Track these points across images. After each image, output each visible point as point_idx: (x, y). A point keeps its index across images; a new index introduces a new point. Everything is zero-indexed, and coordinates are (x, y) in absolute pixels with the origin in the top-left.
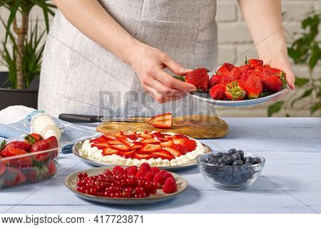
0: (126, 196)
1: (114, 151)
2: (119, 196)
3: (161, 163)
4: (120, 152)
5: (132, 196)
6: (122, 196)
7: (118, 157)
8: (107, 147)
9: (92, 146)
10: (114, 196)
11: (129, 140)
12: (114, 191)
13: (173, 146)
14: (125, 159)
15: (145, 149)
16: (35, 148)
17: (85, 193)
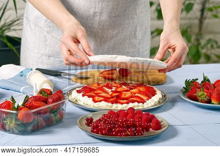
0: (131, 135)
1: (101, 99)
2: (125, 135)
3: (138, 106)
4: (106, 100)
6: (128, 135)
7: (107, 103)
8: (95, 96)
9: (83, 96)
10: (121, 136)
11: (107, 89)
12: (120, 132)
13: (140, 92)
14: (111, 105)
15: (123, 96)
16: (50, 100)
17: (98, 133)
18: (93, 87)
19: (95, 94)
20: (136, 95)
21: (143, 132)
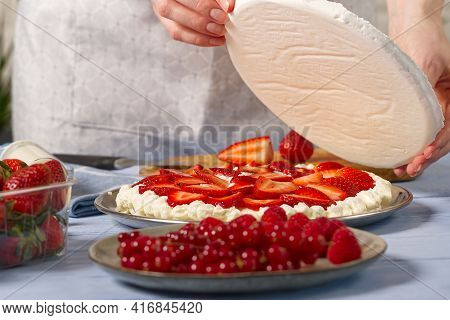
0: (245, 269)
1: (195, 195)
2: (227, 270)
4: (209, 198)
5: (262, 267)
6: (237, 269)
8: (176, 191)
9: (141, 191)
10: (214, 271)
11: (222, 177)
12: (213, 261)
13: (323, 182)
14: (223, 210)
15: (264, 188)
17: (141, 268)
19: (179, 185)
20: (313, 186)
21: (296, 266)
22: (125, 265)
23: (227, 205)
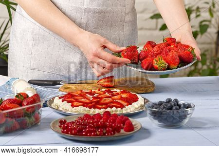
0: (100, 135)
1: (80, 104)
2: (94, 135)
3: (116, 111)
4: (85, 105)
5: (104, 134)
6: (97, 135)
7: (84, 108)
8: (74, 101)
9: (63, 101)
10: (90, 135)
11: (89, 96)
12: (90, 132)
13: (122, 99)
14: (89, 109)
15: (102, 102)
16: (25, 103)
17: (68, 134)
18: (75, 94)
19: (75, 99)
20: (117, 101)
21: (114, 133)
22: (63, 132)
23: (90, 108)
